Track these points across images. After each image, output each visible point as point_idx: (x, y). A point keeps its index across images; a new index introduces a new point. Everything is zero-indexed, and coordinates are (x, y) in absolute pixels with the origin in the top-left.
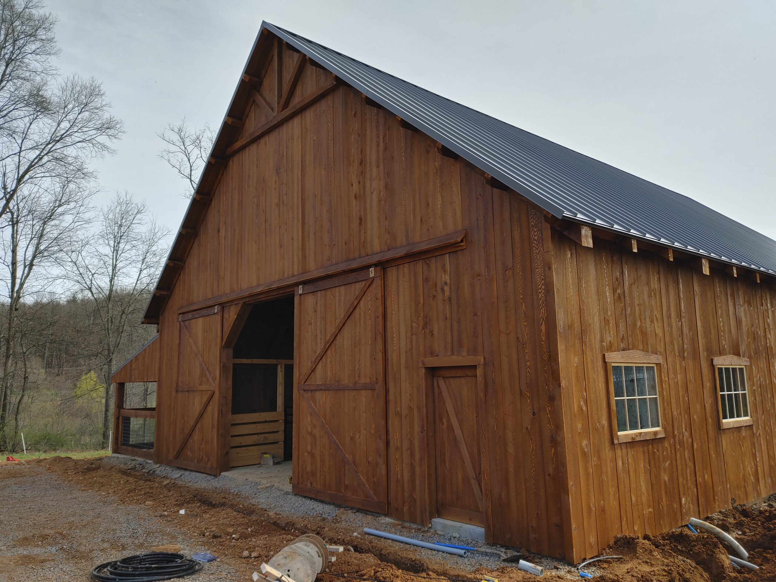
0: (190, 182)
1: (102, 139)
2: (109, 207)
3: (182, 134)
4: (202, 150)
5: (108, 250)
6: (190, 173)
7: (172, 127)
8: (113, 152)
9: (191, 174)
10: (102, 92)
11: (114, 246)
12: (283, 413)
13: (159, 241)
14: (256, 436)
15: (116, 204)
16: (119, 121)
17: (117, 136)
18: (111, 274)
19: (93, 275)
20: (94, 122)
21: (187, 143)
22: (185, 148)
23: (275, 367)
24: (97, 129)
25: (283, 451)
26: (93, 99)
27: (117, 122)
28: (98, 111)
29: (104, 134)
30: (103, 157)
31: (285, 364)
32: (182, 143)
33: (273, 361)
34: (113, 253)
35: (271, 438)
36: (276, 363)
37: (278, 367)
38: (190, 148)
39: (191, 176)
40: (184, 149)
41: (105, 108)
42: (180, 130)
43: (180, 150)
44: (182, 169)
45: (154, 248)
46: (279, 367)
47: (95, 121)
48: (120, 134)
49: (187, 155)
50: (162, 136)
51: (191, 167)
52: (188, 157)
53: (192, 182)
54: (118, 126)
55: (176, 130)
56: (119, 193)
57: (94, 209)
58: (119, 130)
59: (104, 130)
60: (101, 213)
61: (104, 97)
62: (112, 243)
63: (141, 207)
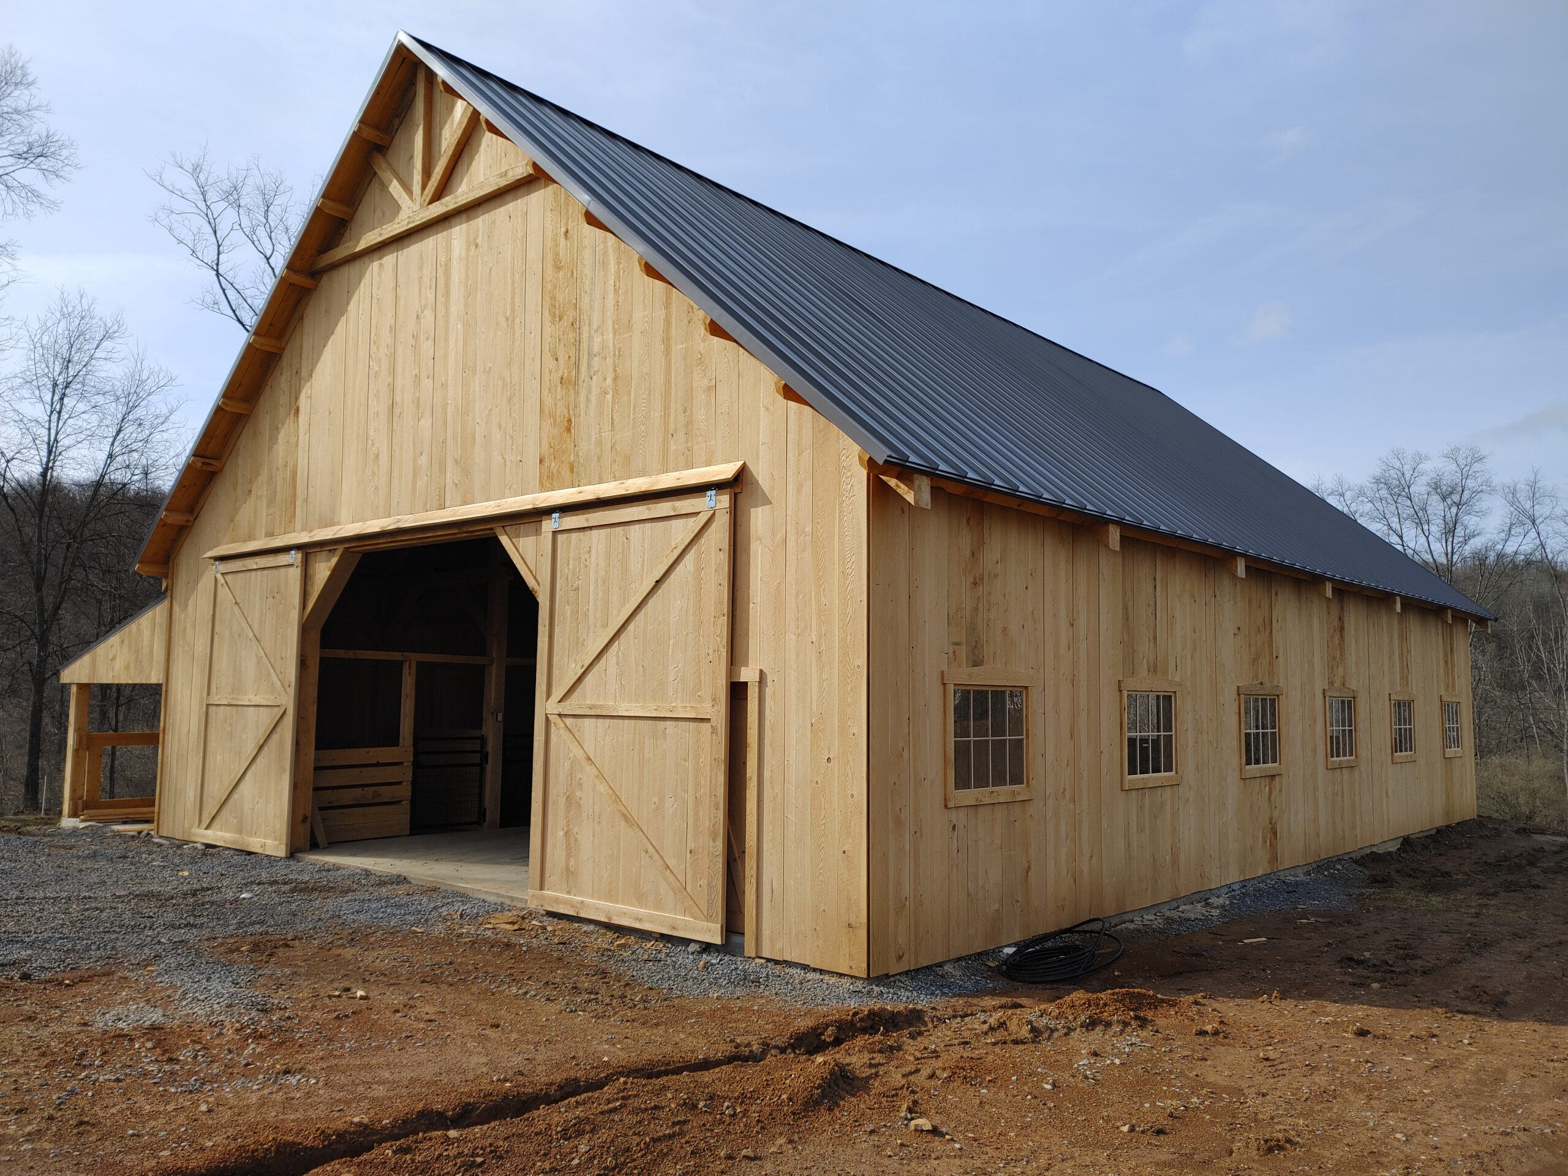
0: (216, 277)
1: (28, 175)
2: (42, 320)
3: (202, 177)
4: (241, 211)
5: (39, 412)
6: (216, 257)
7: (179, 159)
8: (52, 206)
9: (218, 259)
10: (30, 79)
11: (52, 403)
12: (411, 749)
13: (149, 398)
14: (360, 789)
15: (58, 315)
16: (68, 143)
17: (61, 173)
18: (45, 460)
19: (8, 461)
20: (8, 137)
21: (212, 196)
22: (209, 207)
23: (399, 665)
24: (20, 156)
25: (408, 817)
26: (9, 91)
27: (62, 145)
28: (19, 117)
29: (32, 165)
30: (28, 215)
31: (418, 662)
32: (201, 196)
33: (396, 656)
34: (50, 416)
35: (387, 793)
36: (401, 659)
37: (404, 667)
38: (217, 208)
39: (217, 265)
40: (204, 208)
41: (36, 113)
42: (196, 170)
43: (196, 211)
44: (198, 249)
45: (139, 413)
46: (406, 667)
47: (13, 136)
48: (67, 168)
49: (212, 221)
50: (158, 179)
51: (219, 246)
52: (213, 225)
53: (221, 278)
54: (65, 153)
55: (189, 167)
56: (66, 295)
57: (8, 322)
58: (66, 161)
59: (32, 159)
60: (23, 332)
61: (33, 89)
62: (48, 397)
63: (113, 325)
